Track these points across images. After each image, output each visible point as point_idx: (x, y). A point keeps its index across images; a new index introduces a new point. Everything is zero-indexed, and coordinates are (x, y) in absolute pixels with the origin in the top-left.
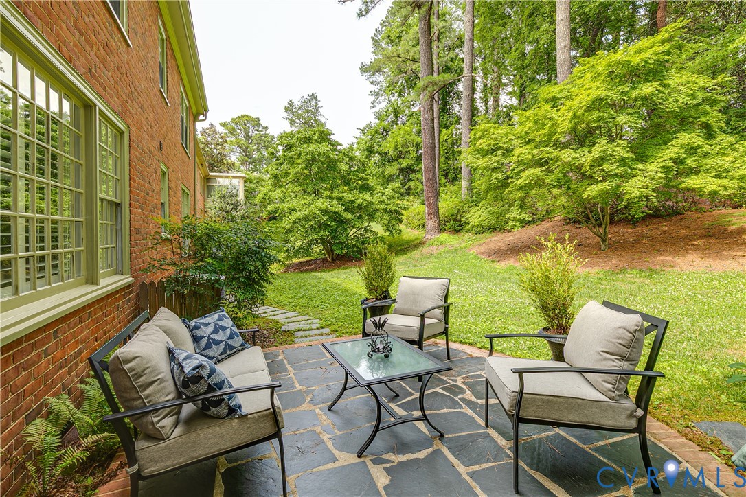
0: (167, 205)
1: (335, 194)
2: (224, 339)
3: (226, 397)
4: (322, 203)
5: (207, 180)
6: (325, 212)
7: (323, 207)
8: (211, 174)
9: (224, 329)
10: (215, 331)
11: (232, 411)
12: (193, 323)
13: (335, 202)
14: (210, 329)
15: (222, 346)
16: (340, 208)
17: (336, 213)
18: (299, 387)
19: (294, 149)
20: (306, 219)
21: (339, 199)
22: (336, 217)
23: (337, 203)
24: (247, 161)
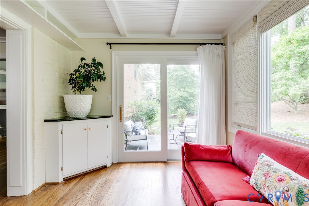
0: (130, 97)
1: (186, 90)
2: (141, 126)
3: (139, 131)
4: (180, 94)
5: (143, 84)
6: (181, 97)
7: (181, 95)
8: (144, 82)
9: (141, 125)
10: (139, 125)
11: (140, 134)
12: (135, 123)
13: (185, 93)
14: (138, 124)
15: (140, 128)
16: (187, 95)
17: (185, 97)
18: (157, 141)
19: (171, 74)
20: (174, 99)
21: (187, 92)
22: (185, 99)
23: (186, 93)
24: (158, 75)
